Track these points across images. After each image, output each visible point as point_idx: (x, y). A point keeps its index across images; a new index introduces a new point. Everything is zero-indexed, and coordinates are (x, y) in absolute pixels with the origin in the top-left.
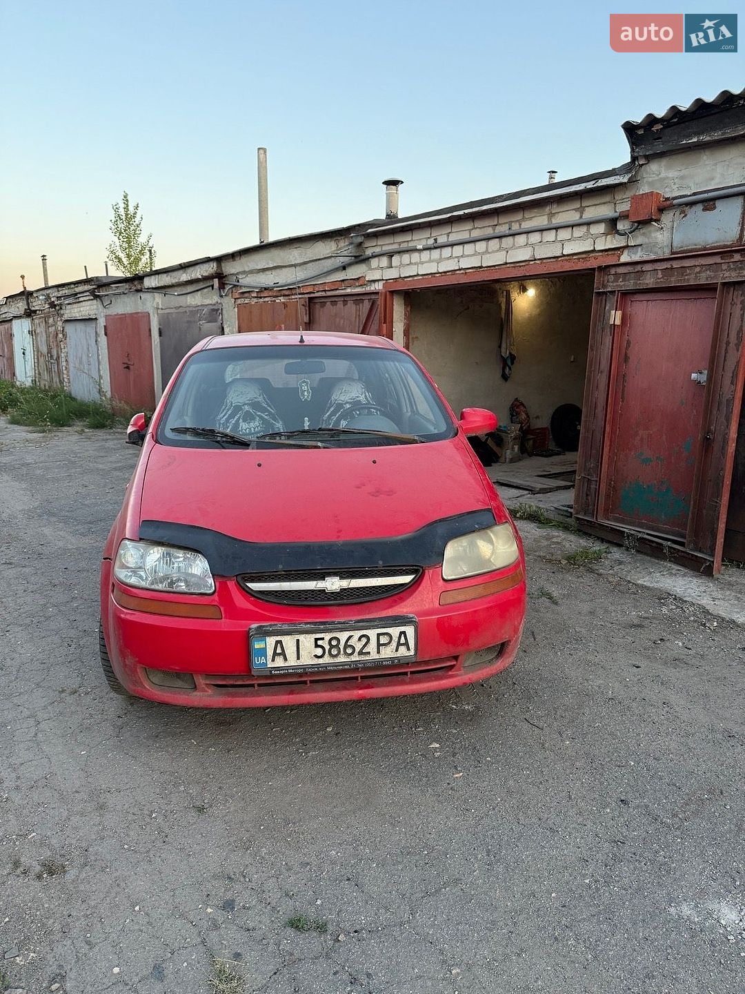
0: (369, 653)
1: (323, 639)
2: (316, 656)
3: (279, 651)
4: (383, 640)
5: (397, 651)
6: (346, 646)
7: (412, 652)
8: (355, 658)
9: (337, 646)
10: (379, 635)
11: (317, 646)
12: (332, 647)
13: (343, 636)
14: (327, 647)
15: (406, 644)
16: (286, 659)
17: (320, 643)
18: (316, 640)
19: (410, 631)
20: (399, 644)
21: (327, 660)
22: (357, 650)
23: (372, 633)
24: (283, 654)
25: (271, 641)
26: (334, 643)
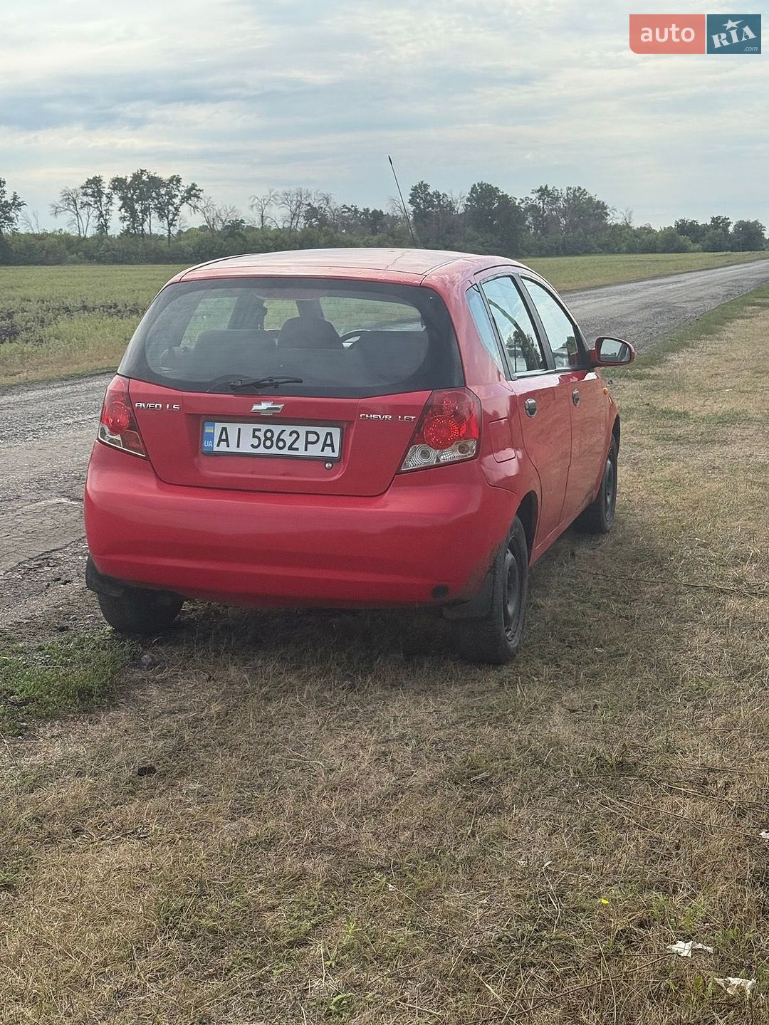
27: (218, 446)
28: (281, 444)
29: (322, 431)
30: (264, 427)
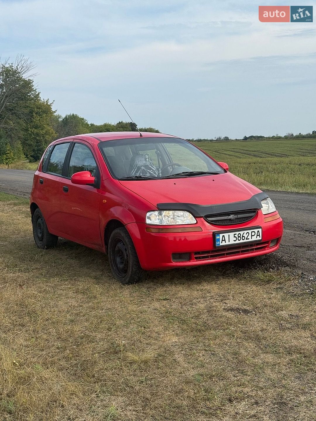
0: (249, 239)
1: (236, 234)
2: (234, 241)
3: (223, 239)
4: (253, 234)
5: (257, 238)
6: (243, 236)
7: (261, 238)
8: (245, 241)
9: (240, 237)
10: (252, 232)
11: (234, 237)
12: (239, 237)
13: (242, 233)
14: (237, 237)
15: (259, 235)
16: (225, 242)
17: (235, 236)
18: (234, 234)
19: (260, 230)
20: (257, 235)
21: (237, 242)
22: (246, 238)
23: (250, 231)
24: (225, 240)
25: (221, 235)
26: (239, 235)
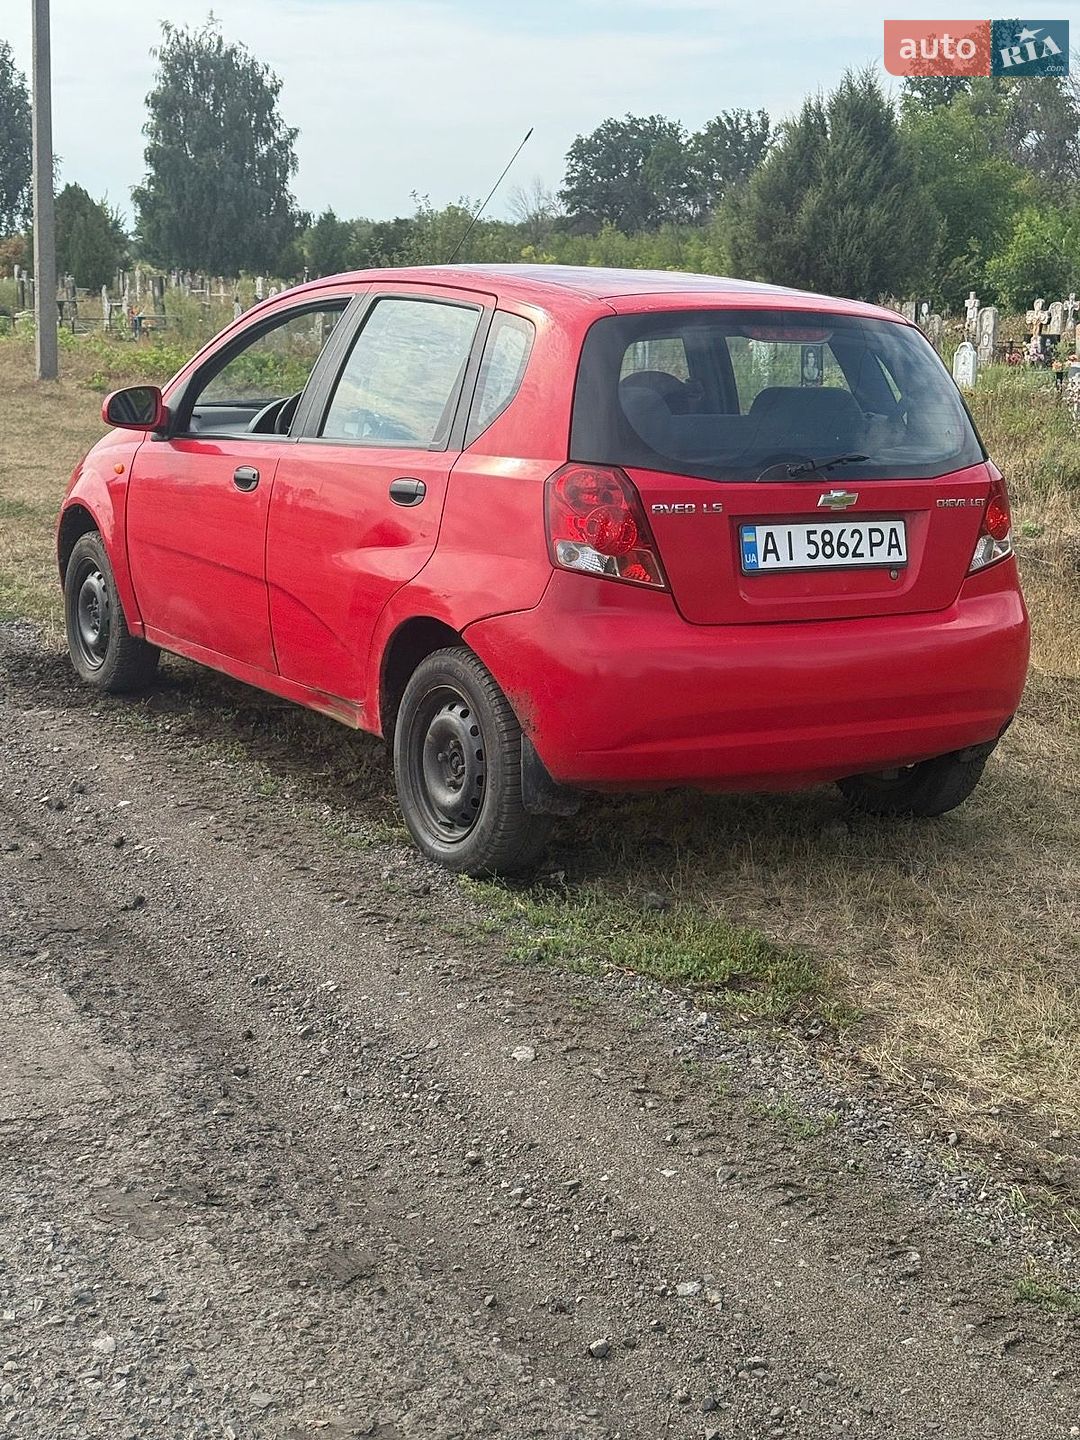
27: (765, 560)
28: (843, 550)
29: (886, 527)
30: (820, 528)
